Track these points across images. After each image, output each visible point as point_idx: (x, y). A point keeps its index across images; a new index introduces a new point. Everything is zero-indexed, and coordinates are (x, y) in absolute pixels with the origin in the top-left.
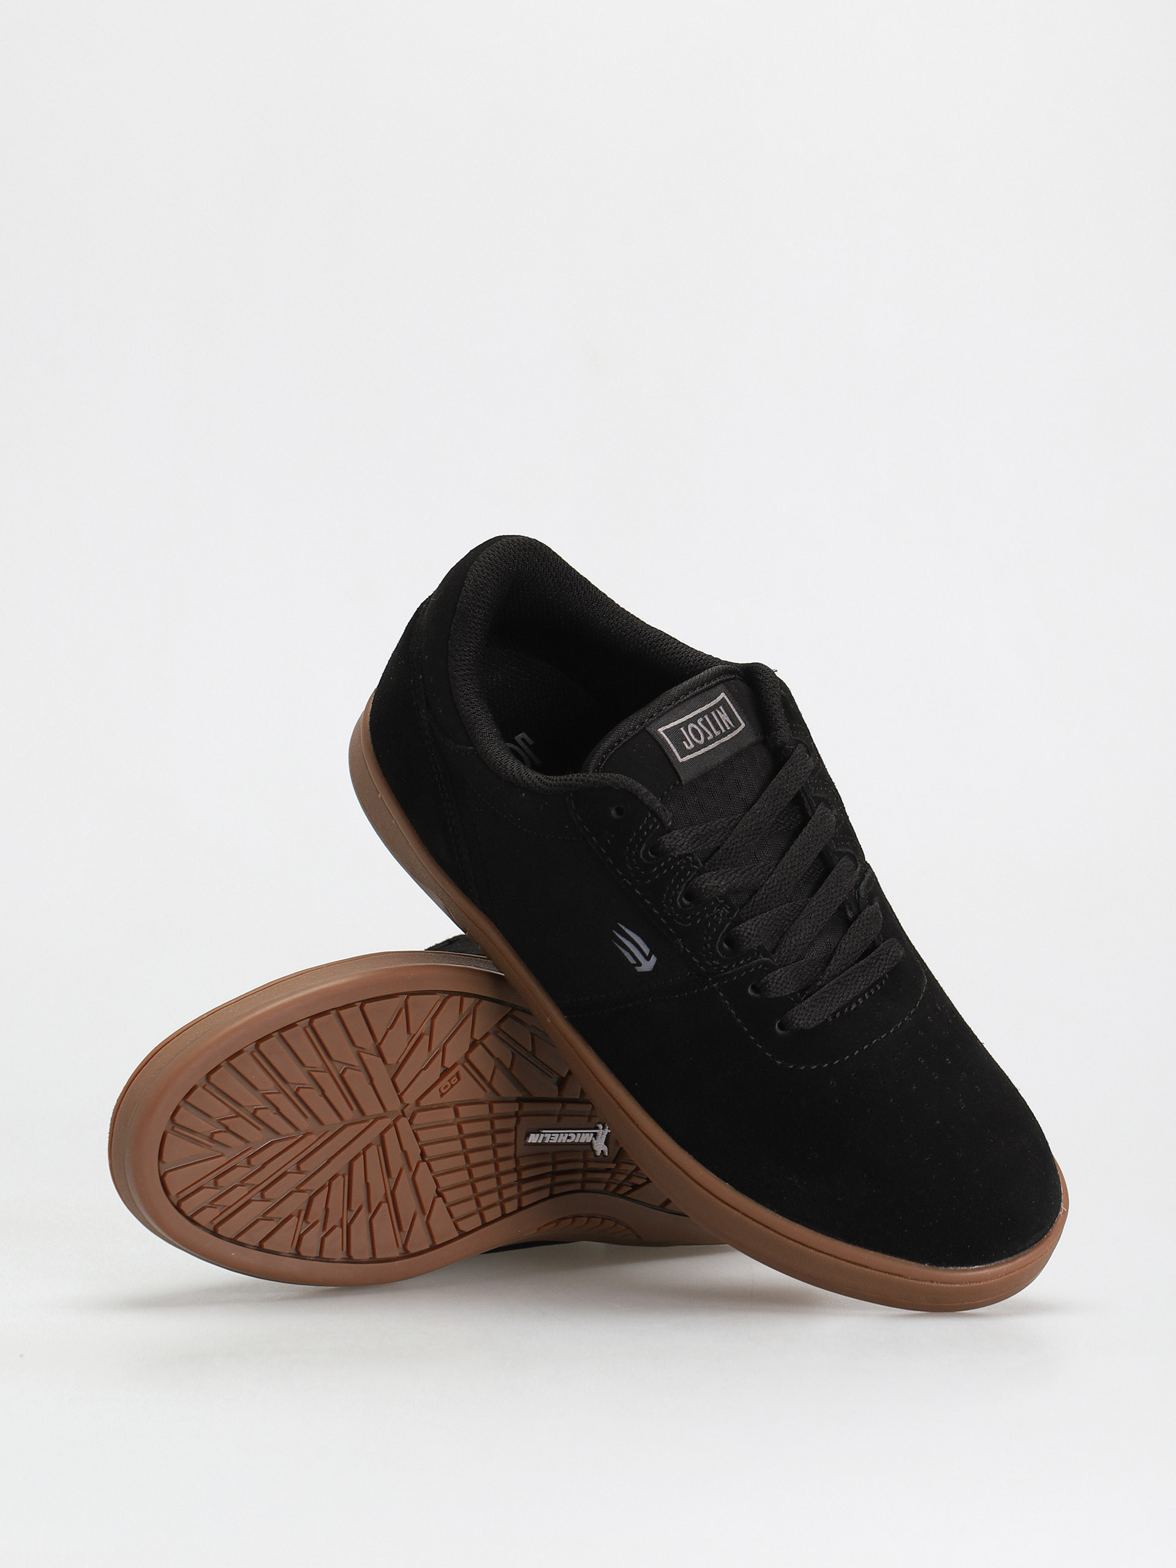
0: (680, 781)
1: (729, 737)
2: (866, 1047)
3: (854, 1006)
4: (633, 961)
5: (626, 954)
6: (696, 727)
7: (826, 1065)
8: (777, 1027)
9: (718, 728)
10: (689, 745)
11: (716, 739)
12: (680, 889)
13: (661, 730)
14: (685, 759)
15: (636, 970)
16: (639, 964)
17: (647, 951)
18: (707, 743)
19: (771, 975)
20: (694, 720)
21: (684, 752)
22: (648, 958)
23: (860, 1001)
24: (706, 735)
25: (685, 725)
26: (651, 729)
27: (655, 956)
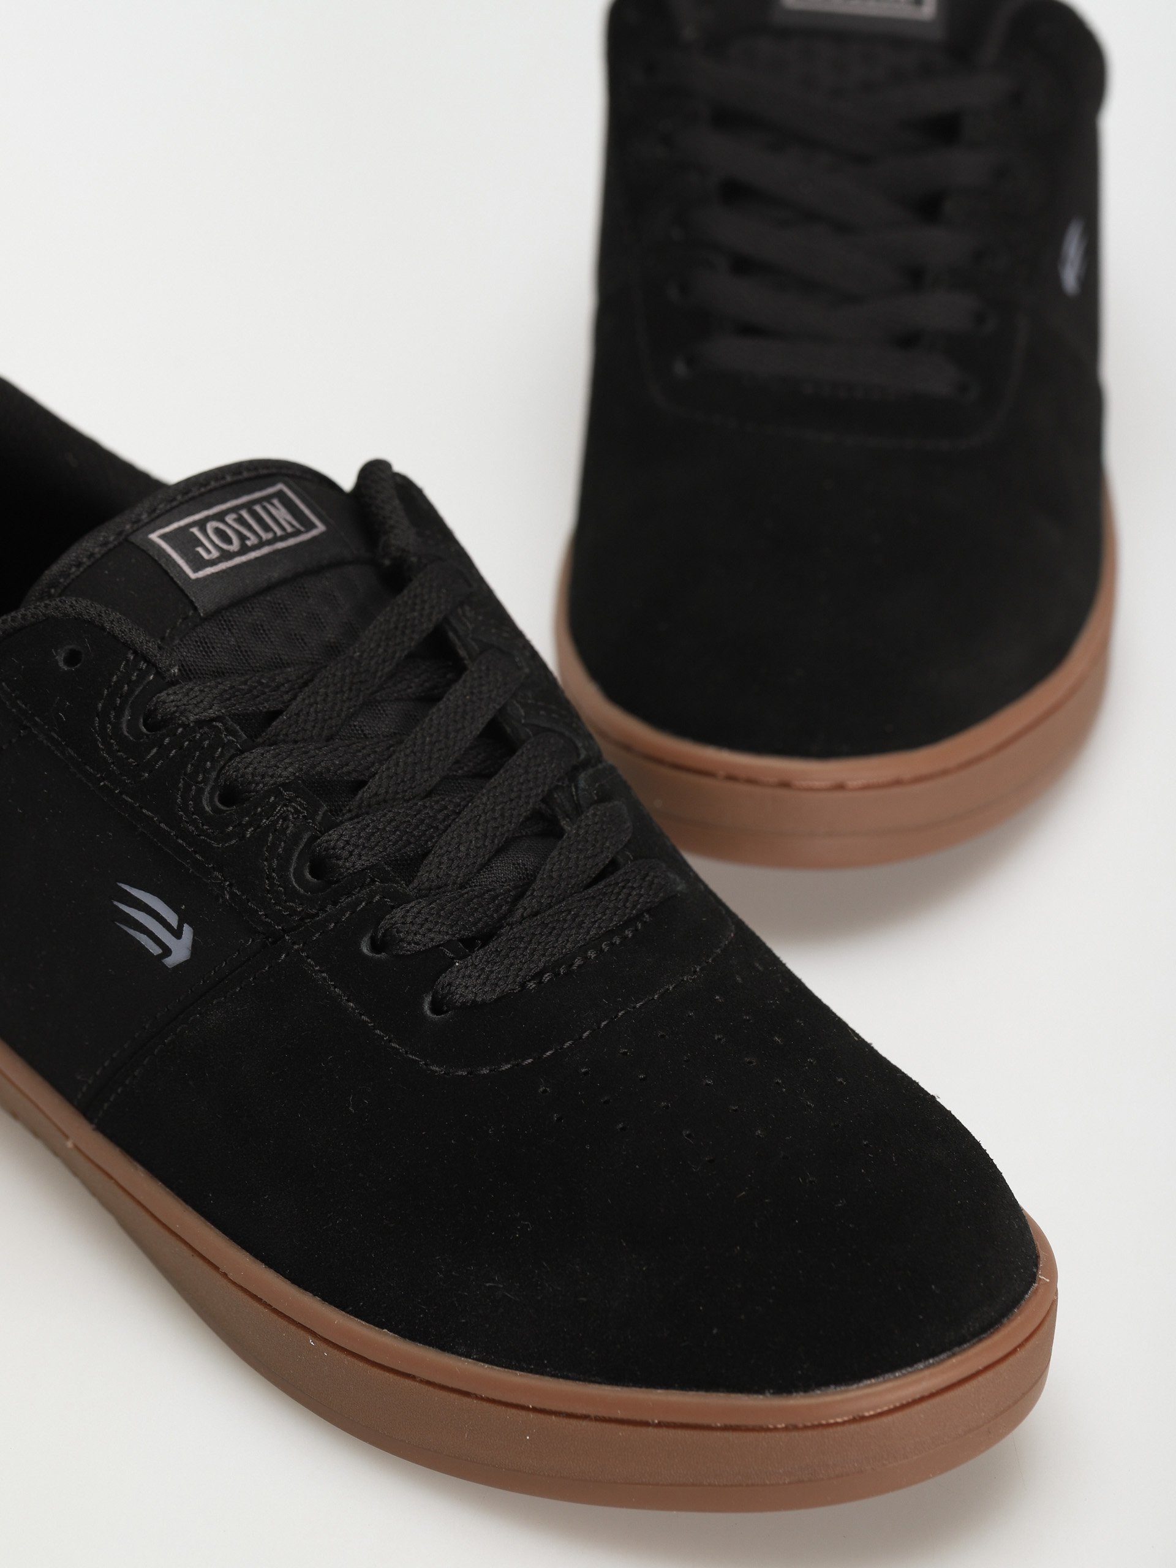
0: (195, 609)
1: (291, 542)
2: (605, 1023)
3: (578, 962)
4: (156, 950)
5: (144, 939)
6: (222, 526)
7: (530, 1061)
8: (426, 1007)
9: (267, 528)
10: (208, 551)
11: (261, 544)
12: (205, 781)
13: (154, 537)
14: (201, 574)
15: (164, 965)
16: (167, 951)
17: (173, 919)
18: (244, 550)
19: (398, 913)
20: (220, 517)
21: (198, 563)
22: (177, 934)
23: (592, 954)
24: (243, 538)
25: (202, 524)
26: (136, 539)
27: (190, 925)
